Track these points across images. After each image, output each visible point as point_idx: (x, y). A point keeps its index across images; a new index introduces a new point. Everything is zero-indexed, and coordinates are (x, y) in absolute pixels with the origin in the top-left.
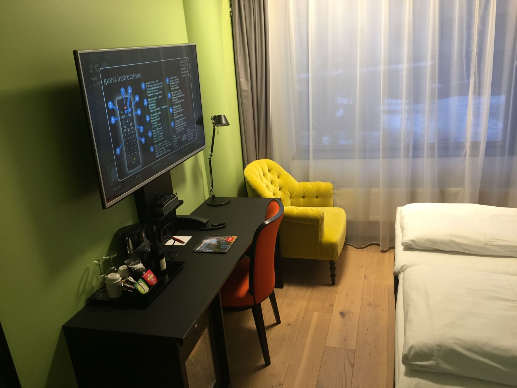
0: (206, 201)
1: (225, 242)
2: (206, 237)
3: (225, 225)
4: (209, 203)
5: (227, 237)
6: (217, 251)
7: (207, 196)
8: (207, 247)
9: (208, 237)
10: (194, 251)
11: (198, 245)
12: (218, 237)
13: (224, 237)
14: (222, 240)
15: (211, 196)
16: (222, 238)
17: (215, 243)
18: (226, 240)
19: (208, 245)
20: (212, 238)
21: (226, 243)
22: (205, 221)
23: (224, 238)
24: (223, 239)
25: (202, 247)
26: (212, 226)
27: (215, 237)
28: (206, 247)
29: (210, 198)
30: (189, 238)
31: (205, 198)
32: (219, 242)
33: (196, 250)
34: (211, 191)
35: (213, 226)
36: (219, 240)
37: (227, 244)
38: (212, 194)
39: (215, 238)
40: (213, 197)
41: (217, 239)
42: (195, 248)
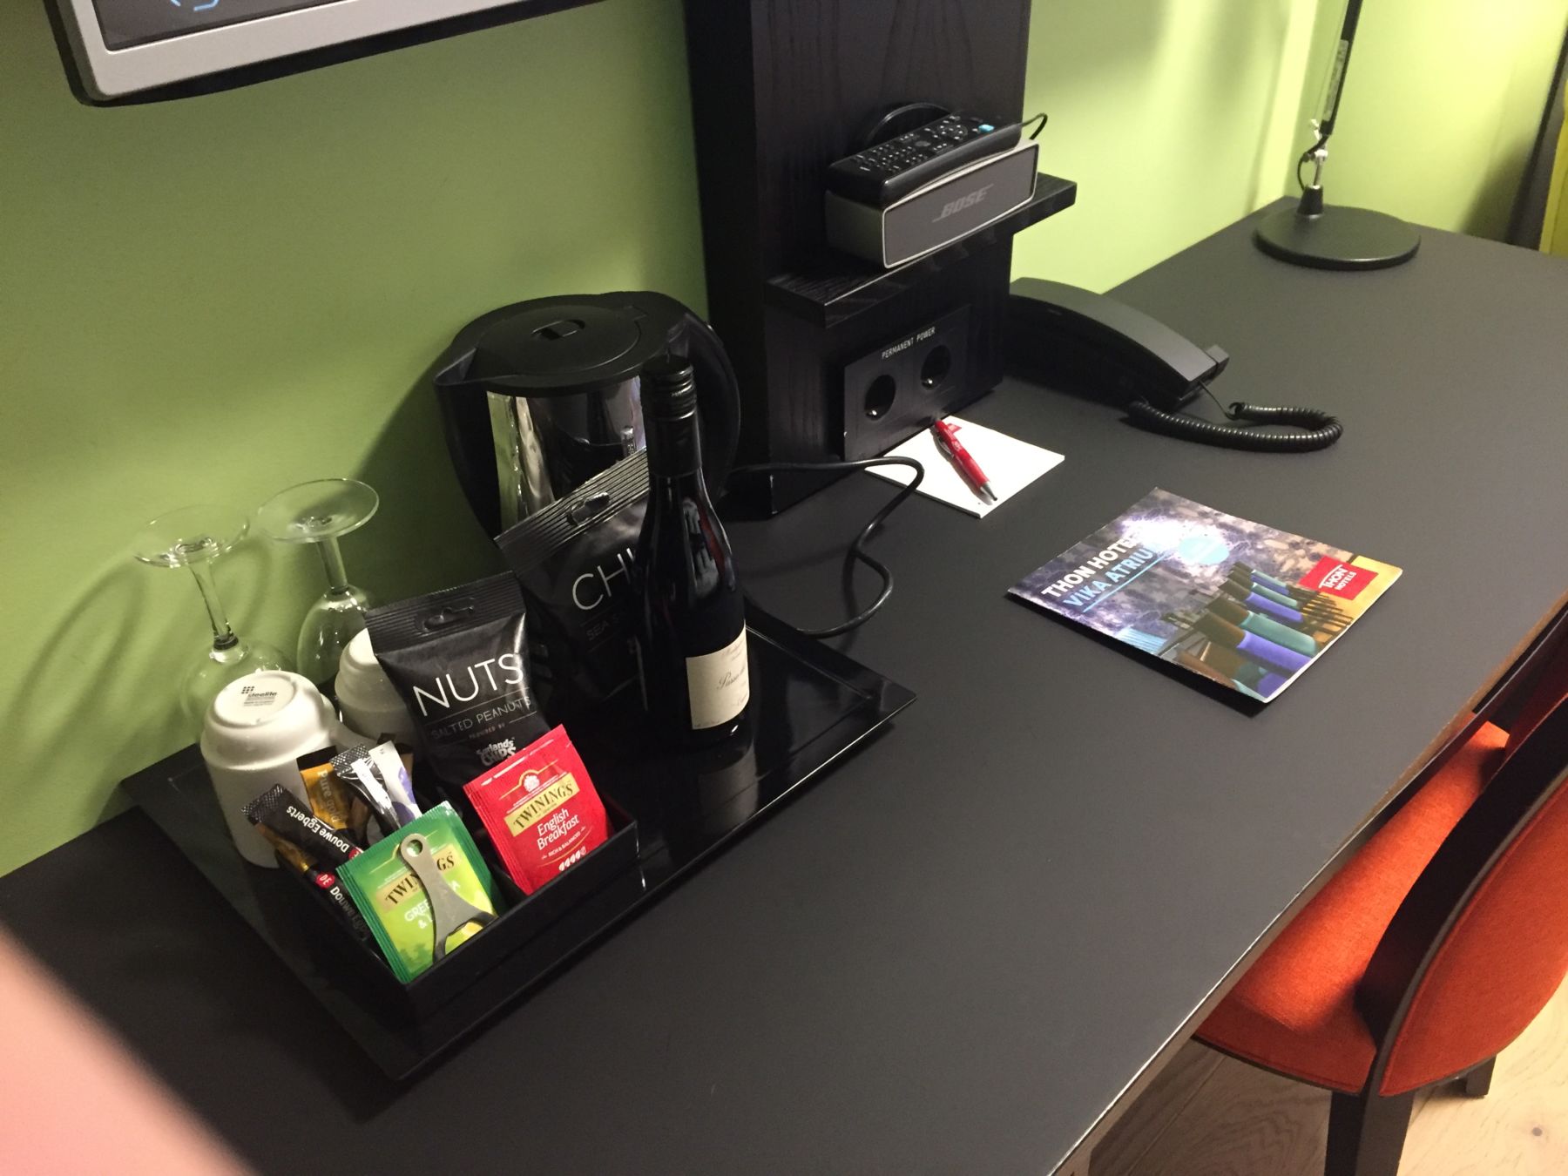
0: (1254, 217)
1: (1292, 593)
2: (1163, 495)
3: (1329, 432)
4: (1272, 236)
5: (1321, 548)
6: (1200, 660)
7: (1274, 187)
8: (1139, 588)
9: (1174, 497)
10: (1027, 596)
11: (1079, 545)
12: (1249, 526)
13: (1297, 538)
14: (1272, 568)
15: (1299, 194)
16: (1275, 542)
17: (1209, 573)
18: (1296, 574)
19: (1149, 576)
20: (1204, 515)
21: (1294, 602)
22: (1189, 363)
23: (1295, 546)
24: (1279, 558)
25: (1101, 573)
26: (1233, 411)
27: (1228, 519)
28: (1129, 592)
29: (1285, 200)
30: (1042, 461)
31: (1253, 195)
32: (1238, 576)
33: (1048, 590)
34: (1309, 155)
35: (1240, 414)
36: (1249, 552)
37: (1298, 616)
38: (1308, 180)
39: (1222, 526)
40: (1312, 200)
41: (1230, 539)
42: (1040, 572)
